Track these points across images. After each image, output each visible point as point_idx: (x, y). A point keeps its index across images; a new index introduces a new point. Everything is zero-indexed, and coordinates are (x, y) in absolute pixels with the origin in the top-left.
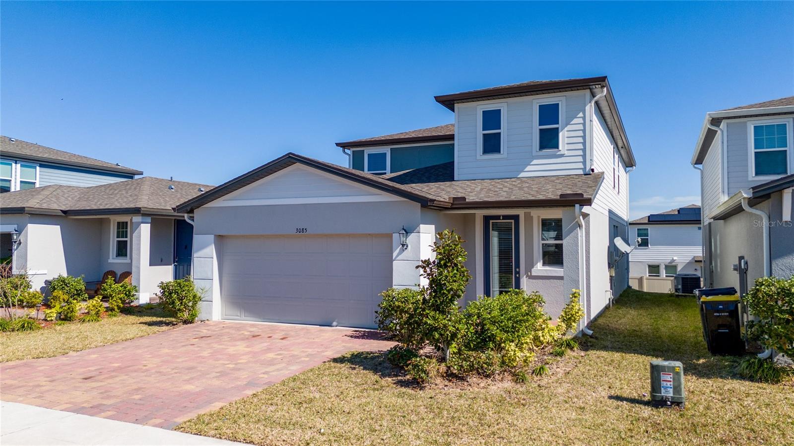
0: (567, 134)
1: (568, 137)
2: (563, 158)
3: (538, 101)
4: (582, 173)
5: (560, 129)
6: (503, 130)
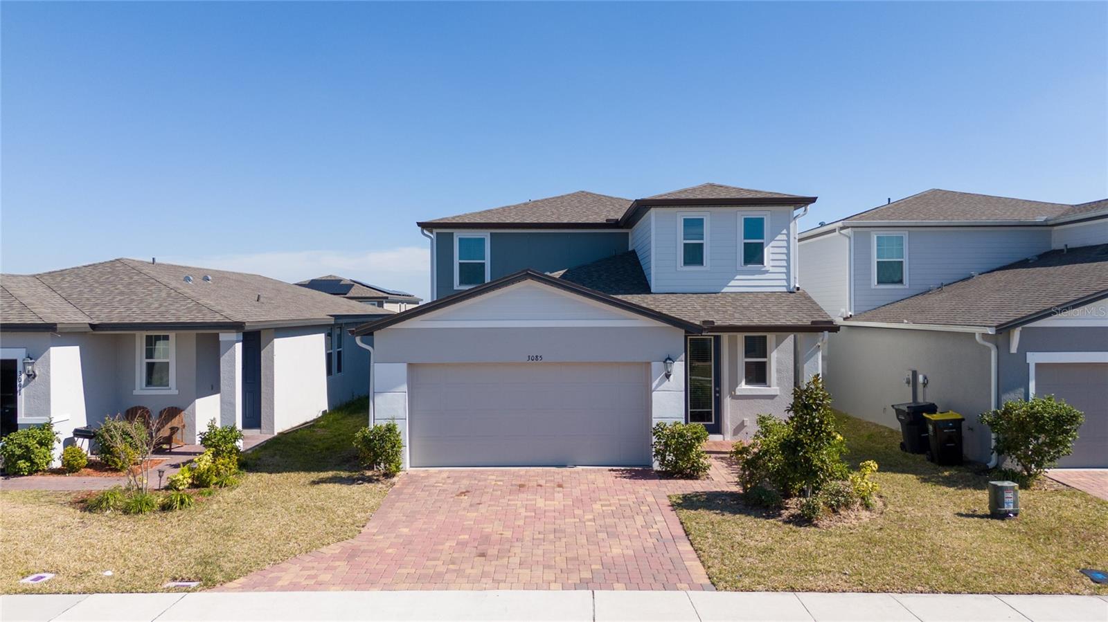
0: (772, 250)
1: (773, 253)
2: (767, 275)
3: (743, 213)
4: (786, 291)
5: (765, 245)
6: (706, 242)
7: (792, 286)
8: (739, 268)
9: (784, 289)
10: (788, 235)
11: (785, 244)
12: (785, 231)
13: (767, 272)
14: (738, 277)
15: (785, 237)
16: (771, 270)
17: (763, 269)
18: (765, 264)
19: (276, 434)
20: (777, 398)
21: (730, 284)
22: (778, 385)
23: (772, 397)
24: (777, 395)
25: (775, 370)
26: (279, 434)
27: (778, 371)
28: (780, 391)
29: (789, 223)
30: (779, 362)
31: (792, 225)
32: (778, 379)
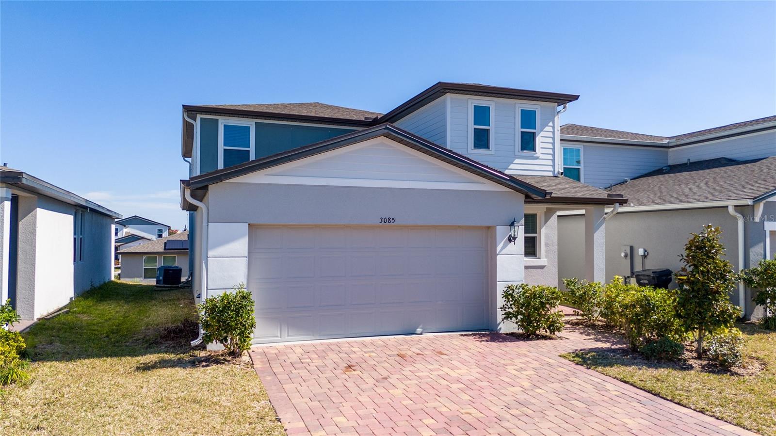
0: (542, 139)
1: (542, 142)
2: (538, 160)
3: (520, 105)
4: (552, 175)
5: (537, 134)
6: (492, 128)
7: (556, 172)
8: (517, 153)
9: (551, 174)
10: (553, 127)
11: (551, 135)
12: (551, 124)
13: (537, 158)
14: (517, 161)
15: (551, 129)
16: (542, 156)
17: (535, 156)
18: (537, 151)
19: (35, 320)
20: (545, 268)
21: (509, 168)
22: (546, 257)
23: (542, 267)
24: (545, 266)
25: (544, 244)
26: (39, 319)
27: (547, 245)
28: (548, 263)
29: (554, 117)
30: (547, 236)
31: (556, 118)
32: (546, 252)
